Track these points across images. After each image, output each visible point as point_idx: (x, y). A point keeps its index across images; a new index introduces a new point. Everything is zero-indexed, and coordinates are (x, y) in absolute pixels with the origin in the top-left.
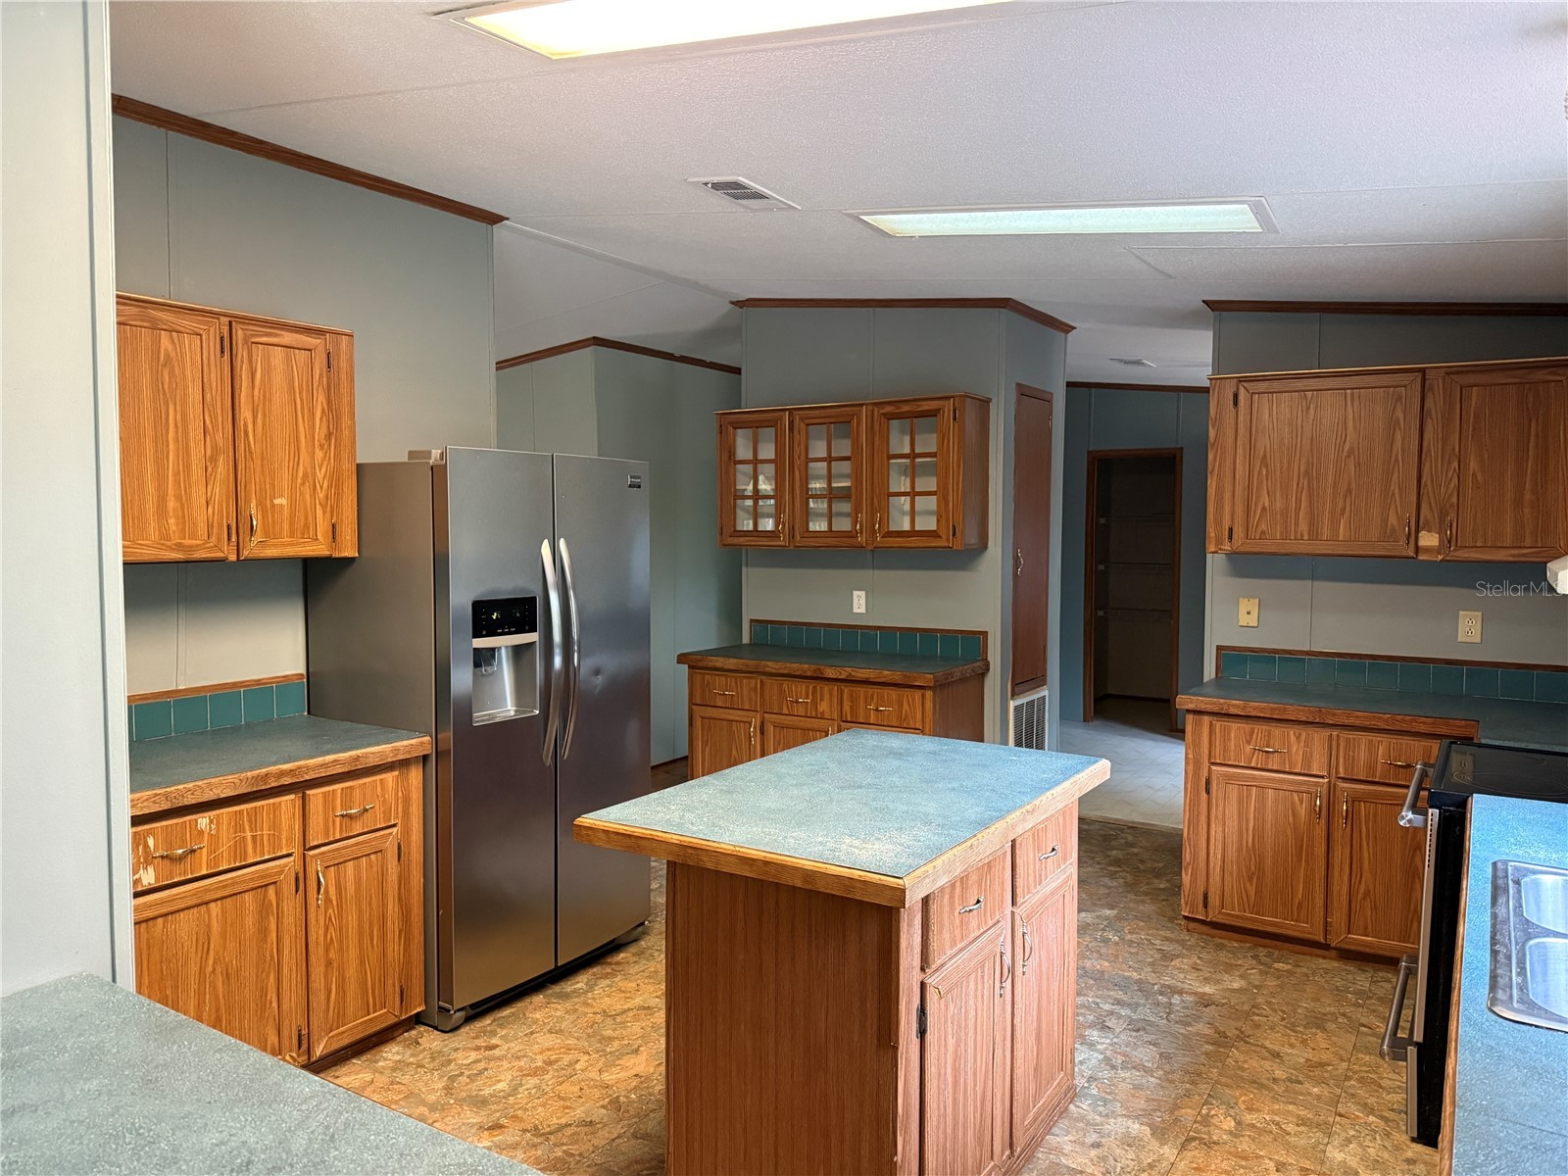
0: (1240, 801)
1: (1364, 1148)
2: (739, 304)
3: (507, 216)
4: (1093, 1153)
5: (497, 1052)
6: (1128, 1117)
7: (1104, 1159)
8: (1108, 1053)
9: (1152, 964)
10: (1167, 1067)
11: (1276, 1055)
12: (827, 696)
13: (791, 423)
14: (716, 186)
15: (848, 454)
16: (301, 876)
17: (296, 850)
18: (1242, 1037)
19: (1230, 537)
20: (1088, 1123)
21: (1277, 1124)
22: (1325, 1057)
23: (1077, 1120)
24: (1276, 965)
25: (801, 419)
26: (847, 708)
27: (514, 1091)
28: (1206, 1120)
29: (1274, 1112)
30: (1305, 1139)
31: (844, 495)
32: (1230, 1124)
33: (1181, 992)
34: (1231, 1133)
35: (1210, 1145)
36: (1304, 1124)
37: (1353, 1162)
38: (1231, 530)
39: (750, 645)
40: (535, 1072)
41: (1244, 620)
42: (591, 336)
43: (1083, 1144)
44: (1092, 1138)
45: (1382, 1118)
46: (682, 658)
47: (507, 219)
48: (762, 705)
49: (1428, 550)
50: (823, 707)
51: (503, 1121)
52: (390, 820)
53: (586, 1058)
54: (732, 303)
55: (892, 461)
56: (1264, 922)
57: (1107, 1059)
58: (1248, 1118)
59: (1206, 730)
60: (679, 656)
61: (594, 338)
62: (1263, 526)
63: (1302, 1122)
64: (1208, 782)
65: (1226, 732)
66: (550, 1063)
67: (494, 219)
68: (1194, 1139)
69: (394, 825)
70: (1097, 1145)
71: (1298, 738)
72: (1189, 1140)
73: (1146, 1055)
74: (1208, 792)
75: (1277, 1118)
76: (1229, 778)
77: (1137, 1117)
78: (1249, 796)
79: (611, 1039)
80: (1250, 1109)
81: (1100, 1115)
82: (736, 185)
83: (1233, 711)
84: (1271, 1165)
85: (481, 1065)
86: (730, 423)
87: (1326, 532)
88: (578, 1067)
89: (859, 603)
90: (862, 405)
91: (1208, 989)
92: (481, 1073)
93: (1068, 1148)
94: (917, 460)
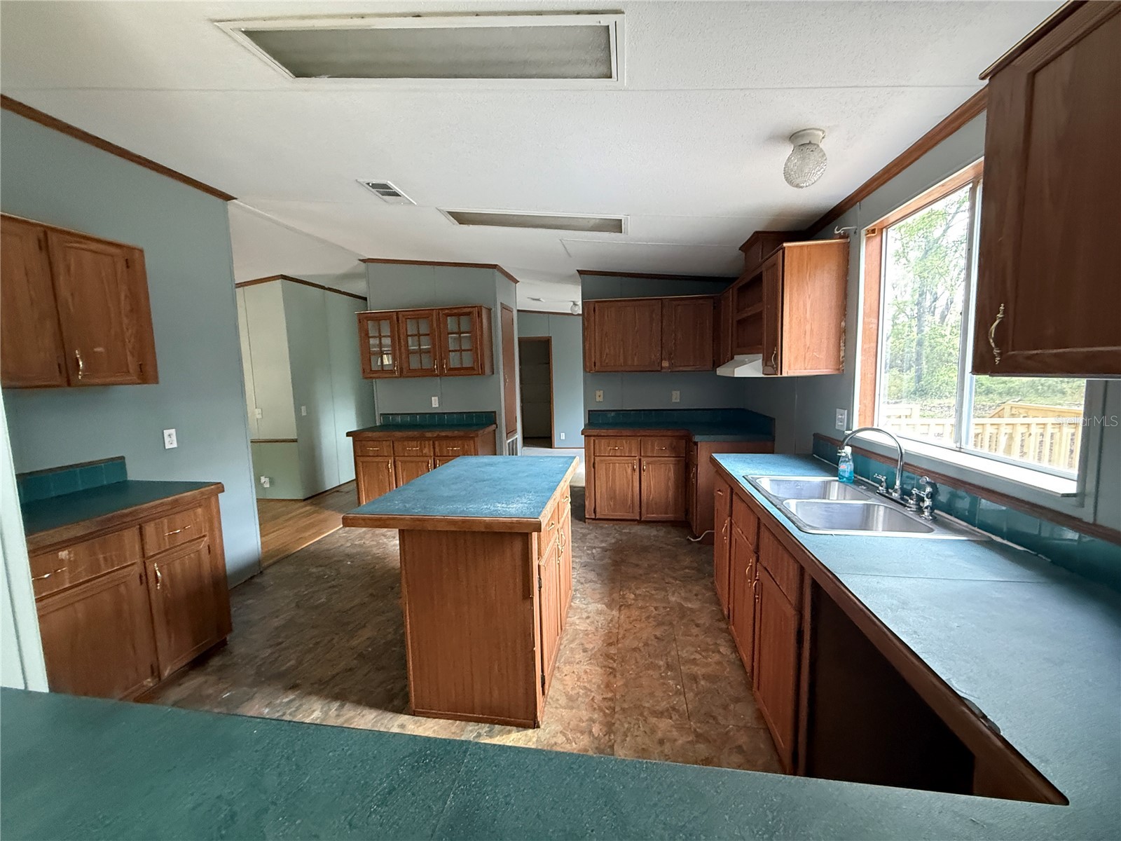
0: (606, 469)
1: (680, 594)
2: (364, 261)
3: (235, 197)
4: (588, 621)
5: (283, 645)
6: (596, 603)
7: (593, 622)
8: (578, 578)
9: (580, 539)
10: (602, 579)
11: (637, 565)
12: (427, 446)
13: (398, 318)
14: (374, 186)
15: (428, 333)
16: (143, 574)
17: (138, 560)
18: (623, 561)
19: (595, 366)
20: (581, 609)
21: (648, 592)
22: (653, 562)
23: (577, 609)
24: (624, 531)
25: (403, 316)
26: (437, 450)
27: (300, 663)
28: (623, 597)
29: (646, 588)
30: (661, 595)
31: (427, 351)
32: (632, 596)
33: (595, 548)
34: (634, 599)
35: (629, 606)
36: (657, 590)
37: (679, 600)
38: (595, 363)
39: (380, 426)
40: (310, 651)
41: (598, 399)
42: (280, 274)
43: (582, 618)
44: (585, 615)
45: (680, 581)
46: (349, 434)
47: (236, 199)
48: (394, 454)
49: (665, 368)
50: (426, 451)
51: (298, 682)
52: (201, 532)
53: (338, 636)
54: (360, 260)
55: (450, 335)
56: (616, 515)
57: (578, 581)
58: (638, 592)
59: (592, 441)
60: (347, 433)
61: (282, 275)
62: (607, 361)
63: (656, 589)
64: (594, 464)
65: (600, 443)
66: (317, 643)
67: (228, 198)
68: (622, 605)
69: (204, 536)
70: (588, 617)
71: (626, 442)
72: (621, 606)
73: (592, 576)
74: (594, 467)
75: (647, 590)
76: (601, 461)
77: (599, 602)
78: (610, 467)
79: (348, 624)
80: (637, 589)
81: (584, 604)
82: (385, 186)
83: (603, 434)
84: (653, 609)
85: (277, 655)
86: (363, 319)
87: (630, 363)
88: (334, 641)
89: (435, 402)
90: (433, 310)
91: (603, 545)
92: (276, 659)
93: (577, 622)
94: (462, 335)
